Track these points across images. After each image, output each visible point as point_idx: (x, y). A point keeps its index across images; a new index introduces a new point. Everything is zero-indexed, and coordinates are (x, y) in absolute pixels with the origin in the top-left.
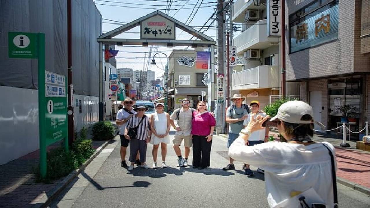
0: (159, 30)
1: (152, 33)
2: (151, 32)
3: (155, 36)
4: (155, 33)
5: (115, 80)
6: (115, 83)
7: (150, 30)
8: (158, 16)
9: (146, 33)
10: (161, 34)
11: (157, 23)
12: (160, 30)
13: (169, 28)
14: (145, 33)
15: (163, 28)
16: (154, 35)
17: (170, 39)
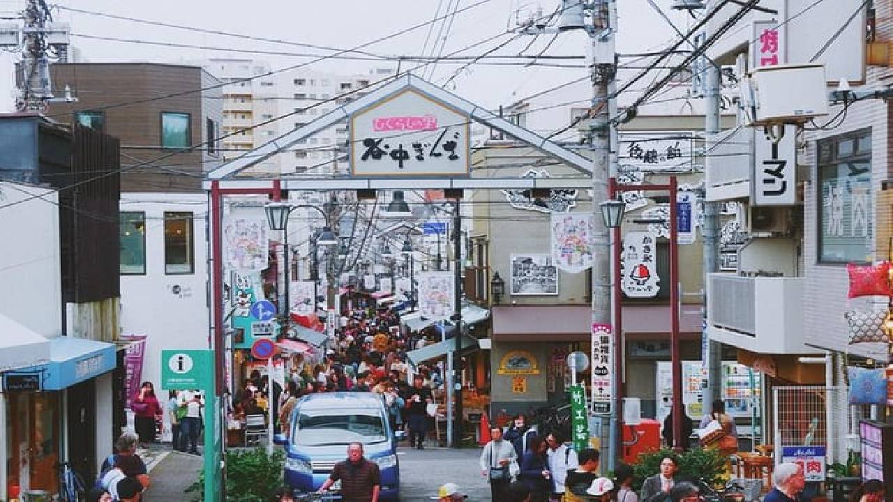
0: (414, 146)
1: (388, 156)
2: (386, 153)
3: (401, 166)
4: (400, 156)
5: (266, 323)
6: (267, 330)
7: (381, 146)
8: (409, 93)
9: (370, 158)
10: (420, 158)
11: (404, 120)
12: (417, 146)
13: (449, 137)
14: (364, 158)
15: (427, 139)
16: (397, 162)
17: (452, 177)
